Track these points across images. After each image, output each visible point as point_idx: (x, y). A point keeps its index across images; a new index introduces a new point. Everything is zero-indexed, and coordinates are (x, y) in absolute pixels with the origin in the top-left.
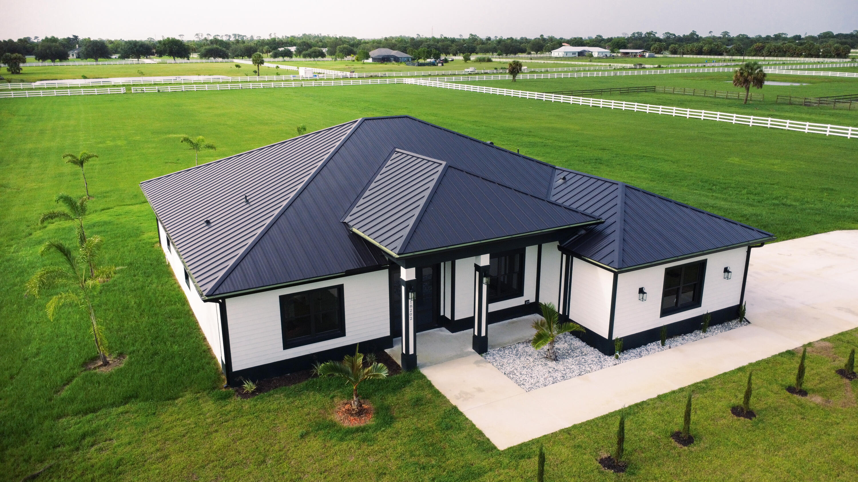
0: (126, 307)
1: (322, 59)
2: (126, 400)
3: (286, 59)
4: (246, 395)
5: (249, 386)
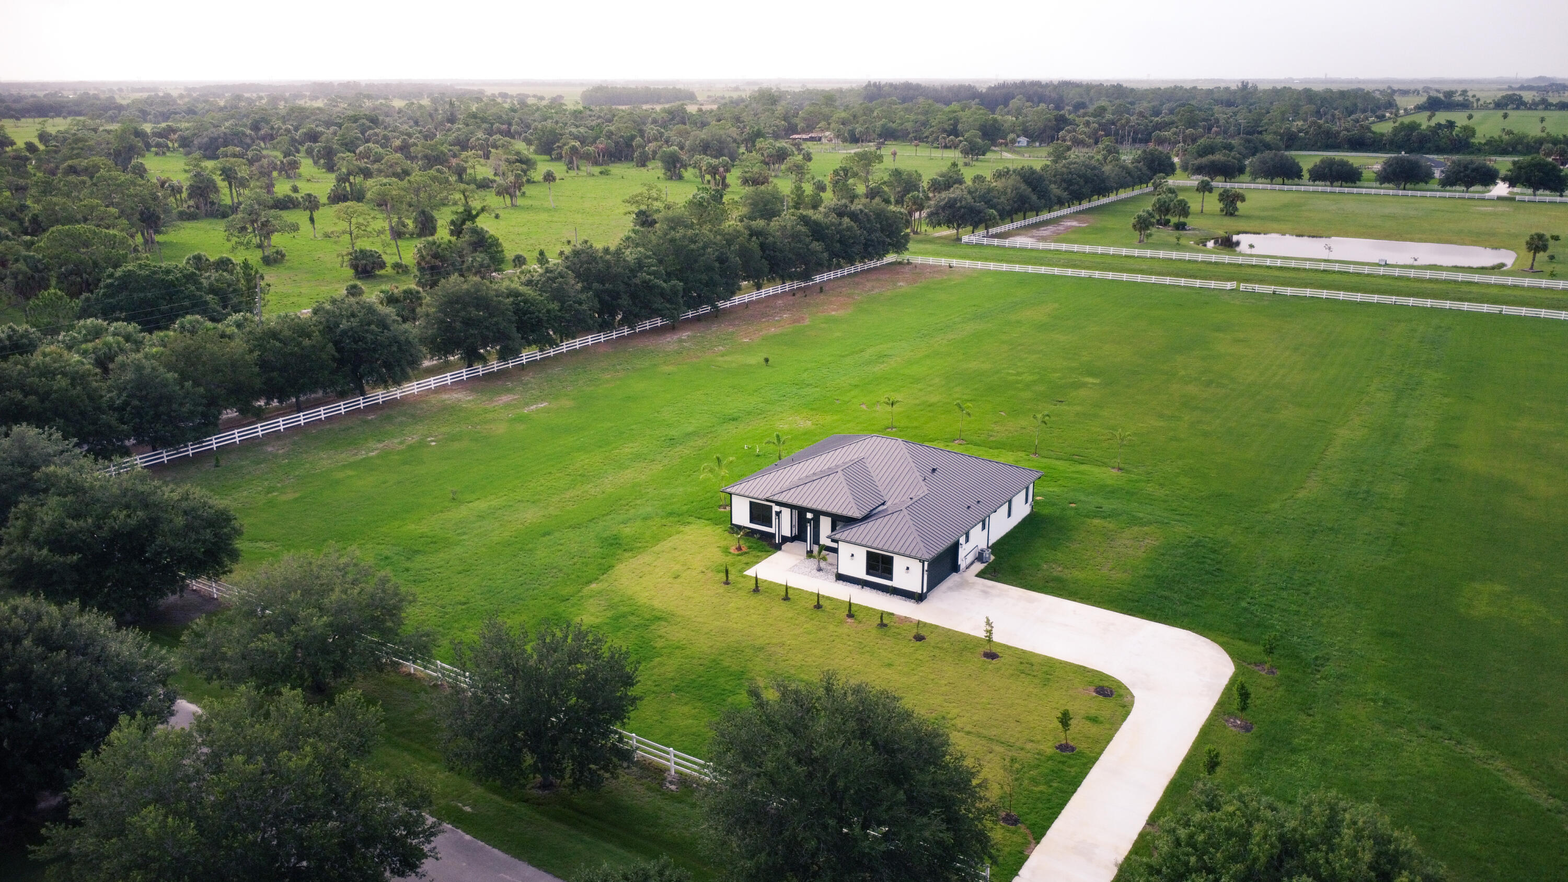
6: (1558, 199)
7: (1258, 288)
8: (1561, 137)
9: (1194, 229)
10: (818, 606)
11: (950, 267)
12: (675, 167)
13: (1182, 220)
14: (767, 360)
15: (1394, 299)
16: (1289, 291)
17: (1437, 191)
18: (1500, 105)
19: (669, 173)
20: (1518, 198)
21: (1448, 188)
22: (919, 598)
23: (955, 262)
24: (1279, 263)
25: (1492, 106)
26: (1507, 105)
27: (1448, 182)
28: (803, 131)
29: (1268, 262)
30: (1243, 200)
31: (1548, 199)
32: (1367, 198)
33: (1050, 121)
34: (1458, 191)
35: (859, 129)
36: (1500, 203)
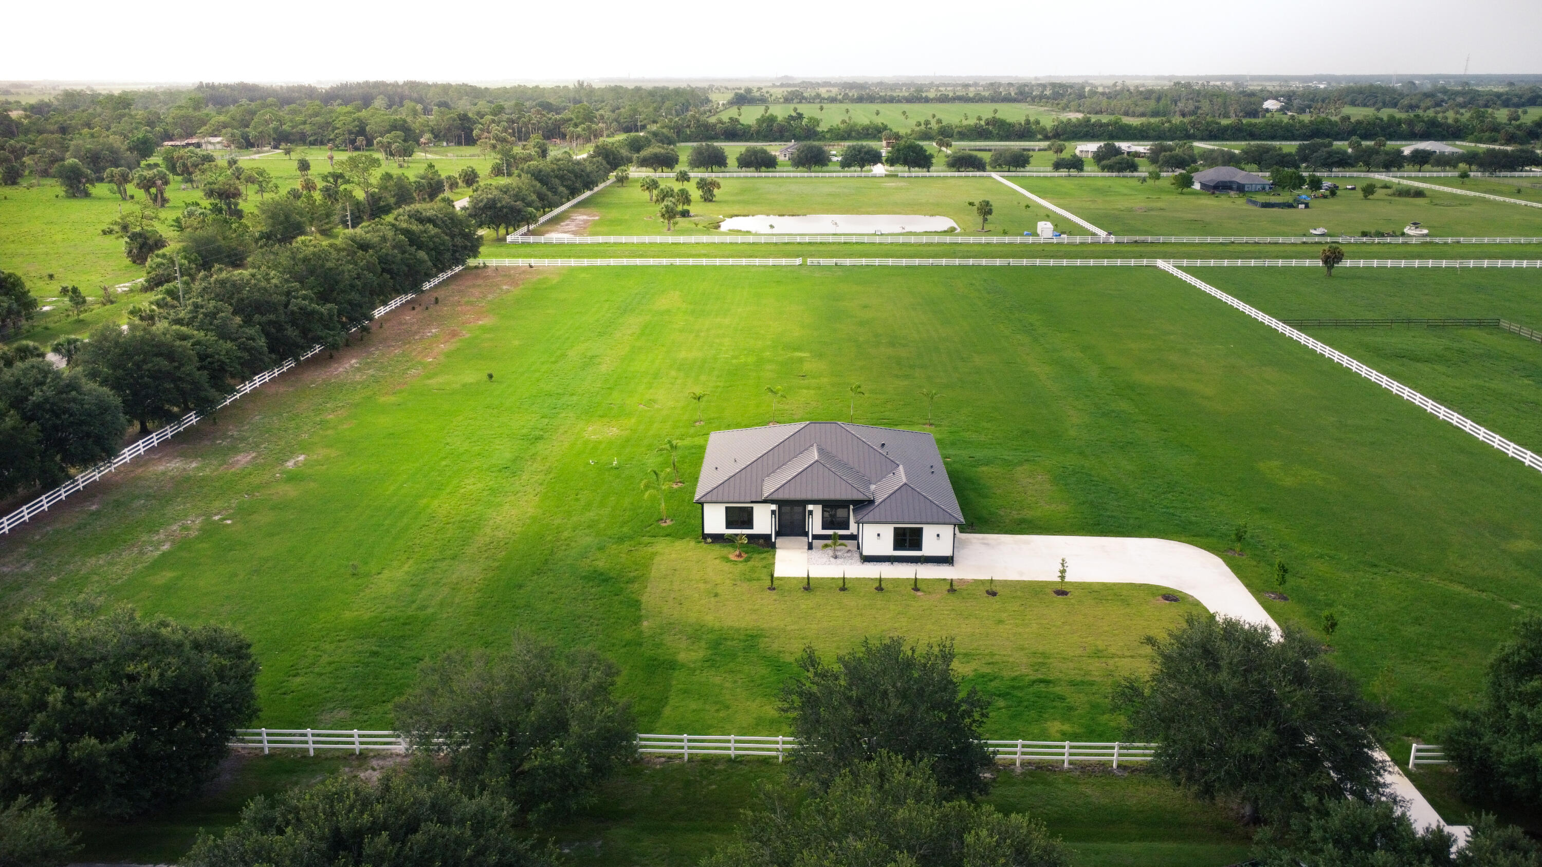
0: (684, 501)
1: (1130, 174)
2: (667, 535)
3: (1074, 172)
4: (706, 543)
5: (709, 540)
6: (928, 174)
7: (823, 261)
8: (880, 124)
9: (697, 216)
10: (880, 589)
11: (531, 267)
12: (80, 182)
13: (686, 207)
14: (491, 376)
15: (931, 261)
16: (848, 262)
17: (839, 172)
18: (787, 100)
19: (71, 191)
20: (900, 174)
21: (846, 169)
22: (947, 560)
23: (533, 262)
24: (807, 239)
25: (782, 100)
26: (792, 100)
27: (847, 163)
28: (181, 137)
29: (798, 239)
30: (719, 187)
31: (920, 174)
32: (794, 180)
33: (454, 120)
34: (855, 171)
35: (252, 133)
36: (887, 179)
